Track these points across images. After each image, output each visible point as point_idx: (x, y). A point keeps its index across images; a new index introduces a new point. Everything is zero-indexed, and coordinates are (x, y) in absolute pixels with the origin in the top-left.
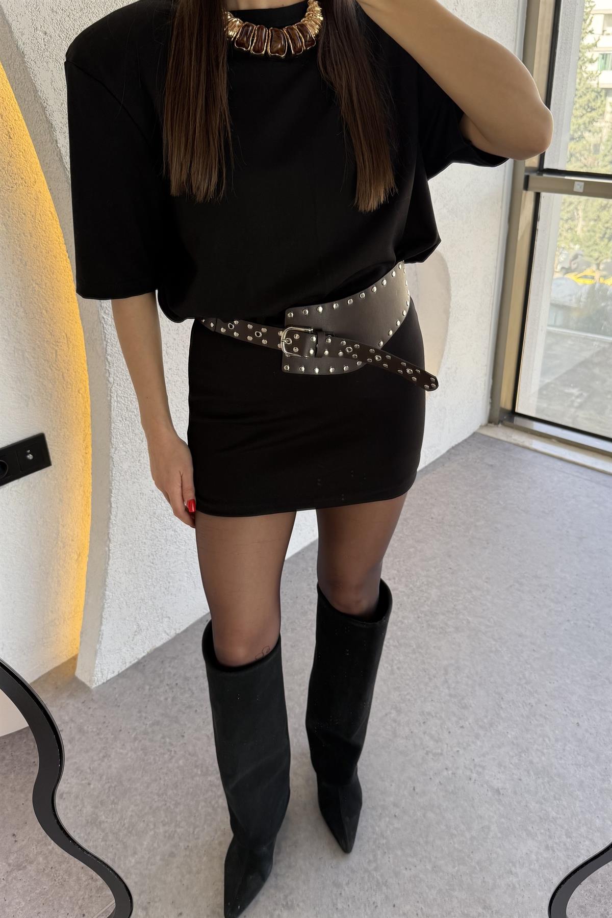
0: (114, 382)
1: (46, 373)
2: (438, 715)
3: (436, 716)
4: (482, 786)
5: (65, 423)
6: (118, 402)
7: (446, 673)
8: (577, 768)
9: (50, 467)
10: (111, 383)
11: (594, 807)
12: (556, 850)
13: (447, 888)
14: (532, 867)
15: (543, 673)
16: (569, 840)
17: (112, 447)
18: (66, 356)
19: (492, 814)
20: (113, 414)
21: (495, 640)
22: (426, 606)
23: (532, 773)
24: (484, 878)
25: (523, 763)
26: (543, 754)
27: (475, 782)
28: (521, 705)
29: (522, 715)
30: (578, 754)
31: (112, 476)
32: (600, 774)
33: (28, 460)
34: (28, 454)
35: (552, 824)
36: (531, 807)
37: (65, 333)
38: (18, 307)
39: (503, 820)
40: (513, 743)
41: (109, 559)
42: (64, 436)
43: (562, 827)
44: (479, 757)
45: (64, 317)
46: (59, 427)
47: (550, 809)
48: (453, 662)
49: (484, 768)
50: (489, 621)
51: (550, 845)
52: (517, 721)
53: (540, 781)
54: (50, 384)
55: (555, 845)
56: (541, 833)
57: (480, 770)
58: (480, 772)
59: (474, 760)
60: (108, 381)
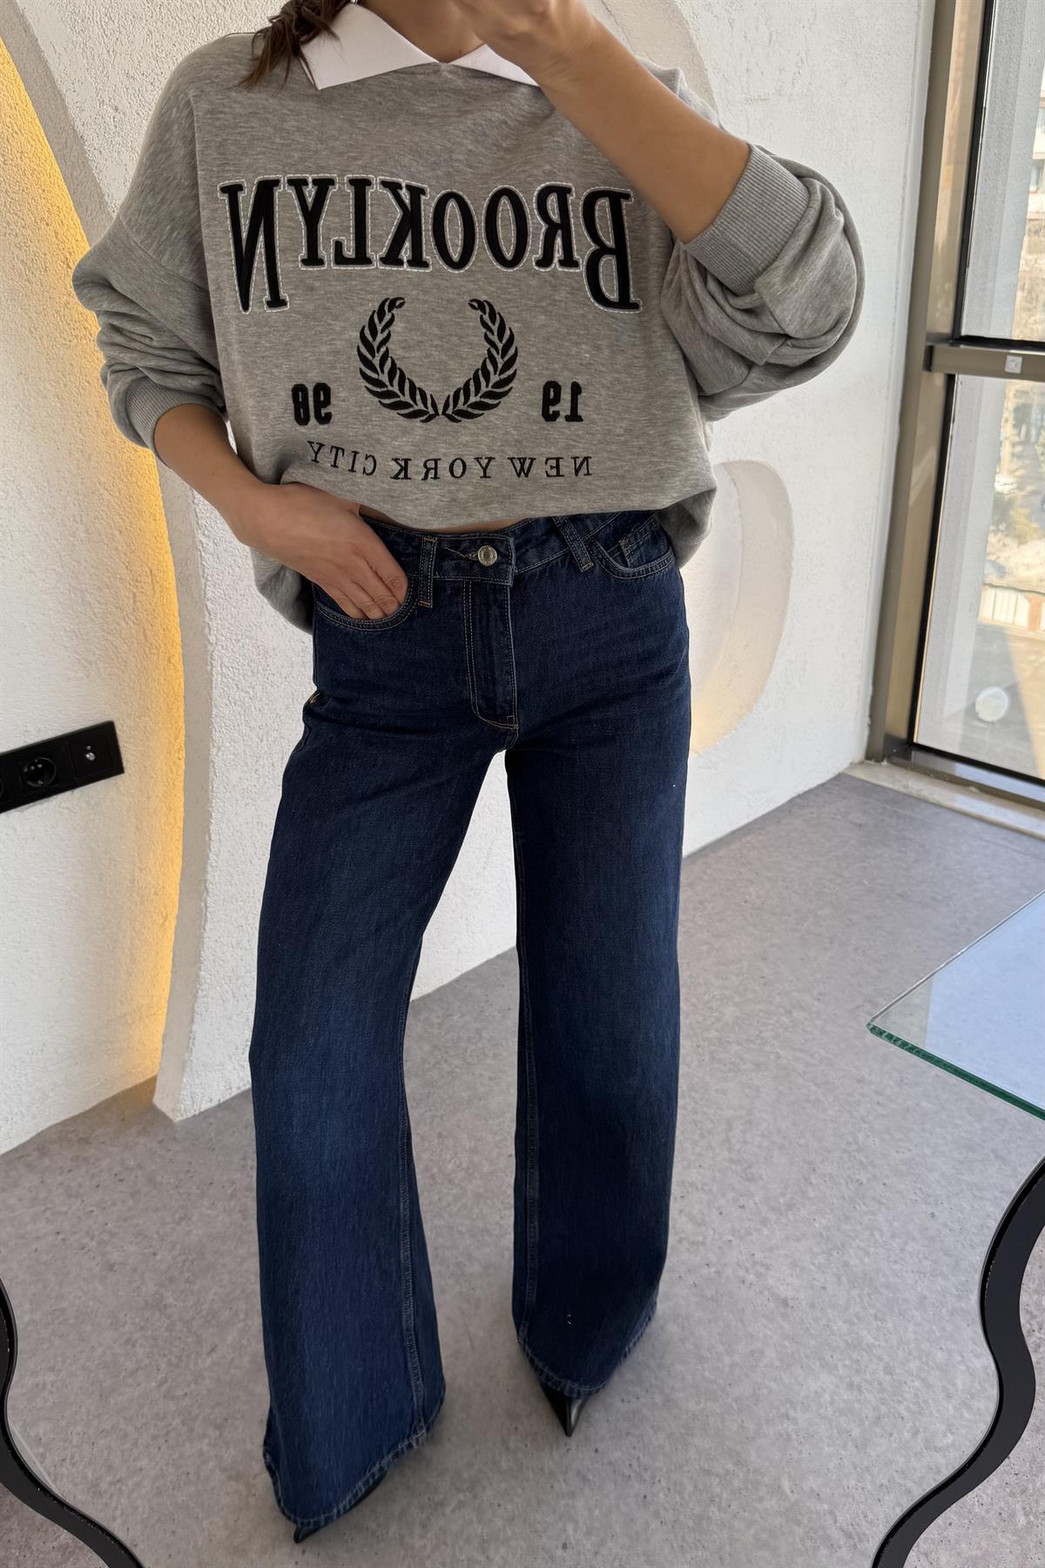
0: (216, 643)
1: (117, 627)
2: (706, 1188)
3: (703, 1189)
4: (761, 1292)
5: (148, 708)
6: (223, 674)
7: (730, 1128)
8: (919, 1277)
9: (122, 775)
10: (212, 645)
11: (938, 1334)
12: (865, 1391)
13: (683, 1431)
14: (822, 1411)
15: (887, 1137)
16: (888, 1378)
17: (214, 746)
18: (150, 604)
19: (770, 1333)
20: (216, 693)
21: (816, 1084)
22: (713, 1031)
23: (844, 1279)
24: (742, 1421)
25: (833, 1265)
26: (867, 1253)
27: (750, 1287)
28: (842, 1181)
29: (844, 1198)
30: (925, 1258)
31: (212, 791)
32: (956, 1287)
33: (88, 760)
34: (88, 752)
35: (864, 1354)
36: (835, 1328)
37: (149, 568)
38: (77, 522)
39: (786, 1343)
40: (821, 1235)
41: (206, 921)
42: (145, 727)
43: (880, 1359)
44: (763, 1252)
45: (148, 542)
46: (137, 714)
47: (866, 1332)
48: (743, 1113)
49: (767, 1267)
50: (812, 1056)
51: (855, 1383)
52: (833, 1204)
53: (855, 1292)
54: (125, 646)
55: (864, 1384)
56: (845, 1366)
57: (762, 1270)
58: (761, 1273)
59: (753, 1255)
60: (208, 640)
